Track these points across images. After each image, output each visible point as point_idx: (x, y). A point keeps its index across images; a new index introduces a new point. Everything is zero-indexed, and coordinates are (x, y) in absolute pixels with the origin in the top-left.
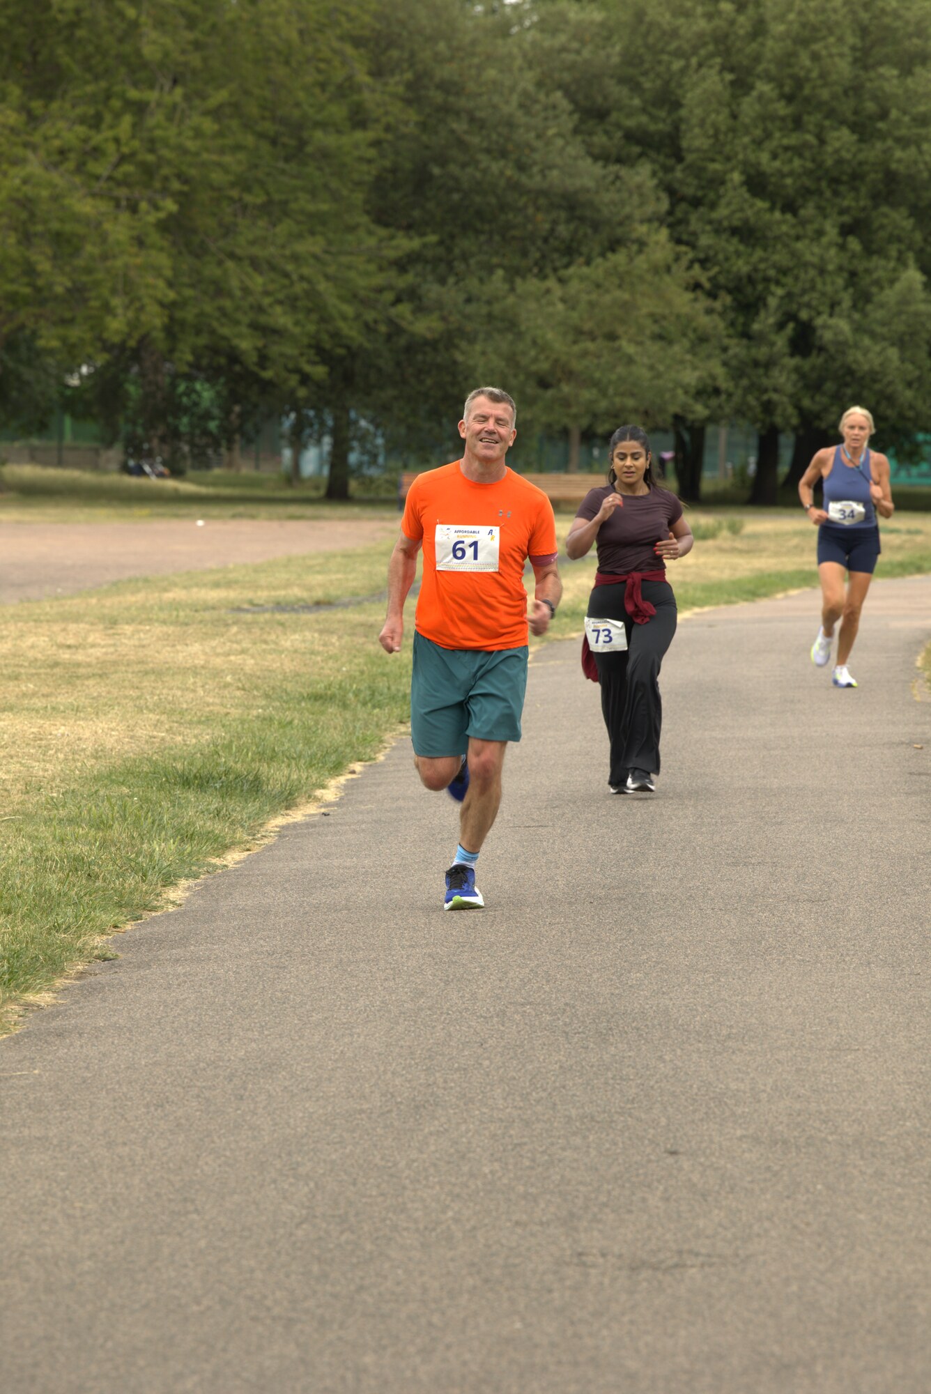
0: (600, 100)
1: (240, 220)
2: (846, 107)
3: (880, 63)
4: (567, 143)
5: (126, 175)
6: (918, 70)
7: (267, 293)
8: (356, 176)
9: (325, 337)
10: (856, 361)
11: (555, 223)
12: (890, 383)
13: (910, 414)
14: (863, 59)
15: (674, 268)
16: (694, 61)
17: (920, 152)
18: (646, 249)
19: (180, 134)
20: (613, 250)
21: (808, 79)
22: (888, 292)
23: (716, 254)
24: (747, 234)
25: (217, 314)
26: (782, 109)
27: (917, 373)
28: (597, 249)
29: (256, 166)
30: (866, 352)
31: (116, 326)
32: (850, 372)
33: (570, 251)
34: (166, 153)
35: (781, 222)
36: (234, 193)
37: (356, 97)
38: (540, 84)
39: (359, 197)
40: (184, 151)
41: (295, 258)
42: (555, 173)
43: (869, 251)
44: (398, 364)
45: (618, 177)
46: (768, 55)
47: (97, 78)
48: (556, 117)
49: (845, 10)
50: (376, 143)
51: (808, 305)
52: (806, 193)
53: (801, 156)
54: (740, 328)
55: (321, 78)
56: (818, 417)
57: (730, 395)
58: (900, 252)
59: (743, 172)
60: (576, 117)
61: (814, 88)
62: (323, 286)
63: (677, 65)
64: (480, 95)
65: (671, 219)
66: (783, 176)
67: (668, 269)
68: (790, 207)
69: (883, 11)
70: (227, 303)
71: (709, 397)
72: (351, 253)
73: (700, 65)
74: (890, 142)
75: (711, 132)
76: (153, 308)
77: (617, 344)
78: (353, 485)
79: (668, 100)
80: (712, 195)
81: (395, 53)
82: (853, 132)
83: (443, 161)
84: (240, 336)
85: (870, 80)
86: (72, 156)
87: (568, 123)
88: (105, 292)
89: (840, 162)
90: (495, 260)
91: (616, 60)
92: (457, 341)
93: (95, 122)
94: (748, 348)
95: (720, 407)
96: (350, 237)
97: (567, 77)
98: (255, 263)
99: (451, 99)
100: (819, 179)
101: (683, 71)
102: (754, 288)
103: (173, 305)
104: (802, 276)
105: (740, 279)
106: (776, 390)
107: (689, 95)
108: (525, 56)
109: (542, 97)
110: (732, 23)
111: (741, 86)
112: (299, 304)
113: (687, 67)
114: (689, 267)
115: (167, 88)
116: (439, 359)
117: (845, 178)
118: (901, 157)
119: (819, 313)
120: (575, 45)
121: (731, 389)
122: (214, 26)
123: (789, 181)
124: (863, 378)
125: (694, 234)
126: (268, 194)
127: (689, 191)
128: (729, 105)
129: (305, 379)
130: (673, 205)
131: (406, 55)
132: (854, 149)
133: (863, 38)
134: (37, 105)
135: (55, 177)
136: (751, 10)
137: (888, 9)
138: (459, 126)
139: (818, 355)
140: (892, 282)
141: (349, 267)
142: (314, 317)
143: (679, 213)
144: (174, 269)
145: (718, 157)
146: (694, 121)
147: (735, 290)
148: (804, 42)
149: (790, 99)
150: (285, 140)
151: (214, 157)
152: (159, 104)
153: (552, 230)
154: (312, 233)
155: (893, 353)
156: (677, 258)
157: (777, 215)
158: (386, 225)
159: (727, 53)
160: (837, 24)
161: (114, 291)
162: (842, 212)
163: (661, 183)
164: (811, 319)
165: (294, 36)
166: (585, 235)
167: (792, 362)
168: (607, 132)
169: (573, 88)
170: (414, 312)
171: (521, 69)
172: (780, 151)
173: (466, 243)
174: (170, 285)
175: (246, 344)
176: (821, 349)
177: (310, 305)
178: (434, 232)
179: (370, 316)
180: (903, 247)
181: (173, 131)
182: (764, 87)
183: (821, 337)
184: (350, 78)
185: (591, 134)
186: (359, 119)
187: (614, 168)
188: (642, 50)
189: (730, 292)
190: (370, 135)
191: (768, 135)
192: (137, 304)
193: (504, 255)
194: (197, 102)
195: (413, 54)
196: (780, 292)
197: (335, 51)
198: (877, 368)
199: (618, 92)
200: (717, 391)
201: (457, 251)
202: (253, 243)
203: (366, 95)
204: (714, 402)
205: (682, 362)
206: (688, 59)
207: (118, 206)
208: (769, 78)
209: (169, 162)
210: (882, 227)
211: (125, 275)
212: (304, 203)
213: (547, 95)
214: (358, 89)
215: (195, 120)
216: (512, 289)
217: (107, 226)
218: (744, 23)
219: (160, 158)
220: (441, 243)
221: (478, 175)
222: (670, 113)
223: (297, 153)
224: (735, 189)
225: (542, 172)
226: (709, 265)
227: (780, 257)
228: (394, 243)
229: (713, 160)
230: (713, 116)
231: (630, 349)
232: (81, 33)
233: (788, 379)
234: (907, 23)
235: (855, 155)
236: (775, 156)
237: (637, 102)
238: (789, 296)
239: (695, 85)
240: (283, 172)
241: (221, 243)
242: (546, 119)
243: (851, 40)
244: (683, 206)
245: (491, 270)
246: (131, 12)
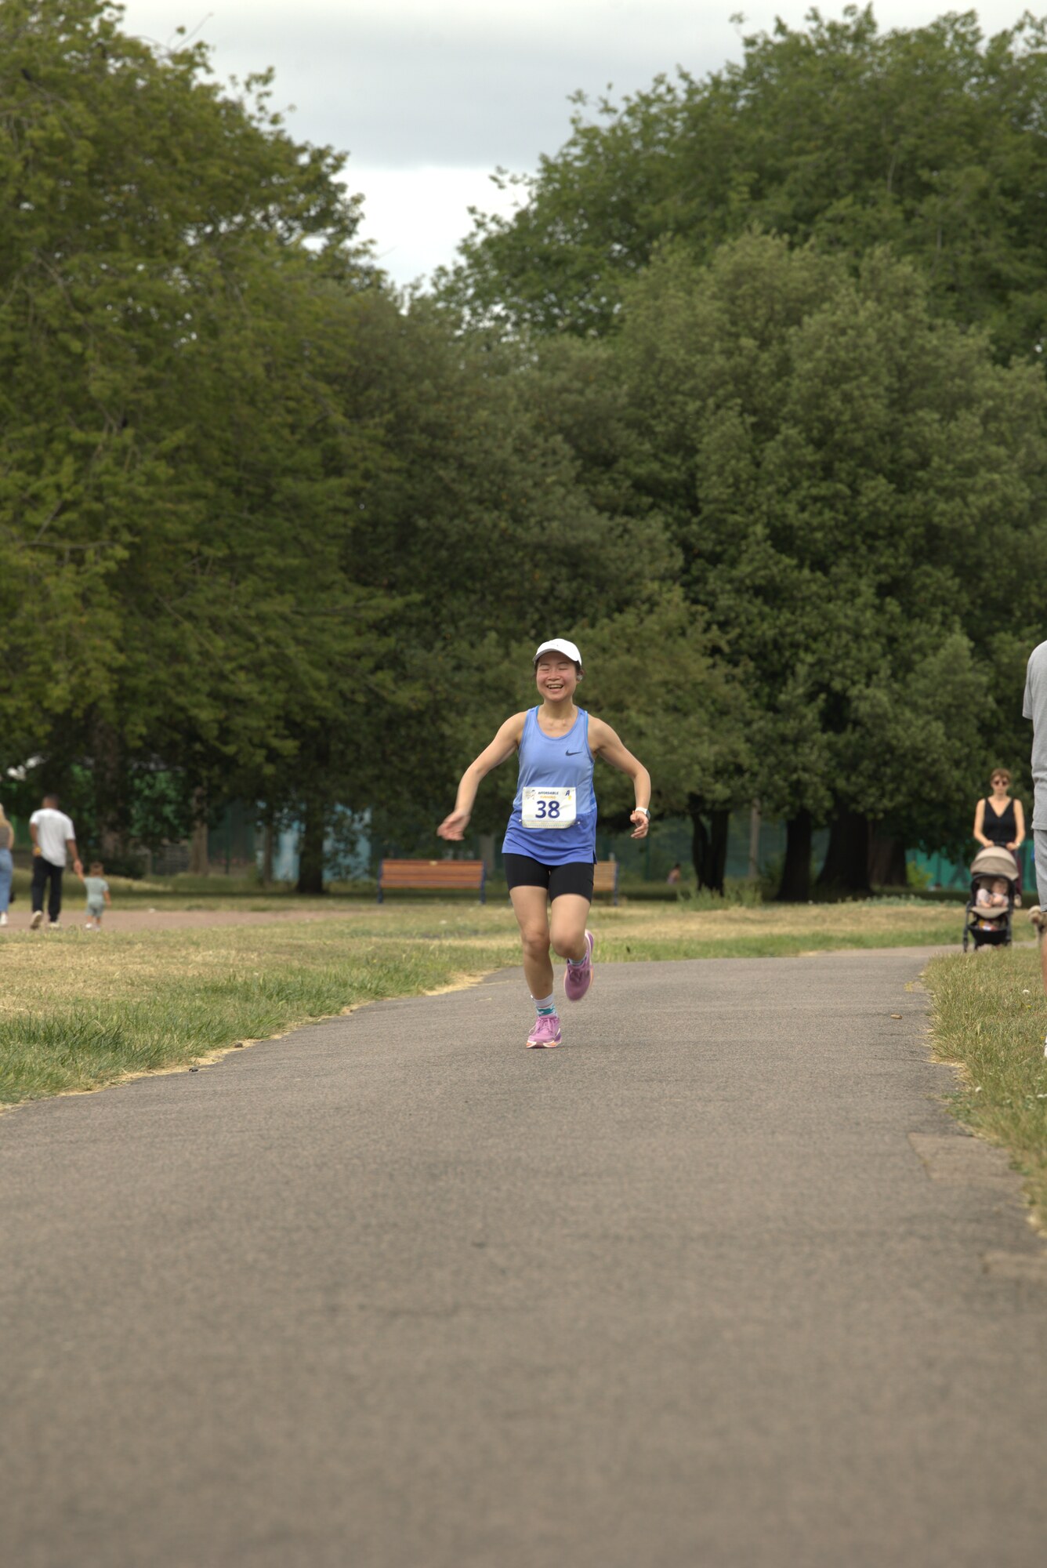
0: (605, 445)
1: (198, 577)
2: (882, 454)
3: (920, 407)
4: (569, 492)
5: (70, 525)
6: (962, 413)
7: (228, 658)
8: (330, 528)
9: (296, 709)
10: (896, 737)
11: (555, 580)
12: (934, 762)
13: (959, 796)
14: (900, 402)
15: (689, 631)
16: (711, 402)
17: (966, 504)
18: (656, 609)
19: (130, 480)
20: (621, 611)
21: (839, 423)
22: (931, 659)
23: (737, 617)
24: (771, 593)
25: (173, 681)
26: (809, 454)
27: (966, 750)
28: (603, 610)
29: (217, 517)
30: (909, 725)
31: (58, 693)
32: (891, 749)
33: (573, 612)
34: (114, 501)
35: (810, 582)
36: (193, 546)
37: (329, 441)
38: (538, 428)
39: (333, 550)
40: (137, 499)
41: (261, 619)
42: (555, 524)
43: (910, 614)
44: (378, 739)
45: (626, 530)
46: (795, 396)
47: (37, 419)
48: (557, 463)
49: (879, 347)
50: (354, 492)
51: (842, 674)
52: (841, 548)
53: (832, 507)
54: (765, 700)
55: (290, 419)
56: (854, 799)
57: (754, 775)
58: (945, 615)
59: (767, 525)
60: (579, 463)
61: (845, 433)
62: (292, 650)
63: (692, 406)
64: (471, 439)
65: (685, 578)
66: (813, 530)
67: (683, 634)
68: (820, 565)
69: (922, 348)
70: (185, 669)
71: (731, 777)
72: (325, 614)
73: (718, 407)
74: (931, 493)
75: (731, 480)
76: (100, 673)
77: (625, 713)
78: (327, 876)
79: (683, 445)
80: (732, 551)
81: (374, 393)
82: (890, 482)
83: (429, 513)
84: (200, 705)
85: (909, 425)
86: (9, 504)
87: (569, 470)
88: (47, 656)
89: (876, 514)
90: (487, 623)
91: (623, 400)
92: (444, 713)
93: (35, 467)
94: (775, 722)
95: (743, 787)
96: (323, 596)
97: (568, 420)
98: (215, 624)
99: (438, 443)
100: (853, 534)
101: (699, 413)
102: (781, 654)
103: (122, 670)
104: (835, 640)
105: (765, 644)
106: (805, 769)
107: (706, 440)
108: (520, 396)
109: (540, 440)
110: (754, 360)
111: (764, 429)
112: (267, 670)
113: (703, 408)
114: (707, 630)
115: (115, 430)
116: (424, 734)
117: (881, 532)
118: (945, 510)
119: (854, 683)
120: (577, 385)
121: (756, 768)
122: (169, 361)
123: (819, 535)
124: (904, 756)
125: (713, 594)
126: (230, 547)
127: (706, 546)
128: (751, 451)
129: (273, 756)
130: (688, 562)
131: (387, 395)
132: (891, 501)
133: (900, 379)
136: (775, 347)
137: (928, 346)
138: (447, 473)
139: (854, 730)
140: (936, 648)
141: (322, 630)
142: (283, 684)
143: (695, 571)
144: (124, 630)
145: (738, 508)
146: (712, 468)
147: (759, 656)
148: (835, 382)
149: (819, 444)
150: (251, 488)
151: (169, 506)
152: (106, 448)
153: (552, 589)
154: (281, 591)
155: (938, 728)
156: (693, 618)
157: (806, 573)
158: (365, 584)
159: (748, 393)
160: (871, 362)
161: (56, 655)
162: (879, 570)
163: (675, 535)
164: (845, 690)
165: (260, 371)
166: (590, 594)
167: (824, 738)
168: (613, 481)
169: (575, 431)
170: (395, 681)
171: (516, 411)
172: (808, 501)
173: (456, 604)
174: (120, 647)
175: (206, 714)
176: (857, 723)
177: (278, 672)
178: (419, 591)
179: (346, 685)
180: (948, 610)
181: (122, 476)
182: (790, 431)
183: (856, 710)
184: (324, 419)
185: (595, 483)
186: (333, 466)
187: (620, 520)
188: (653, 390)
189: (752, 658)
190: (346, 481)
191: (795, 484)
192: (82, 669)
193: (498, 617)
194: (150, 445)
195: (394, 394)
196: (810, 658)
197: (304, 388)
198: (921, 745)
199: (626, 437)
200: (739, 770)
201: (444, 612)
202: (212, 602)
203: (342, 438)
204: (737, 782)
205: (698, 735)
206: (704, 400)
207: (60, 557)
208: (794, 420)
209: (118, 511)
210: (924, 587)
211: (69, 636)
212: (270, 556)
213: (546, 440)
214: (333, 431)
215: (149, 464)
216: (507, 654)
217: (50, 581)
218: (767, 361)
219: (108, 507)
220: (426, 603)
221: (469, 527)
222: (684, 460)
223: (264, 502)
224: (758, 543)
225: (540, 523)
226: (729, 629)
227: (810, 620)
228: (373, 602)
229: (734, 512)
230: (733, 462)
231: (641, 721)
232: (19, 370)
233: (820, 756)
234: (949, 362)
235: (892, 508)
236: (803, 508)
237: (647, 447)
238: (820, 662)
239: (712, 428)
240: (248, 523)
241: (177, 602)
242: (544, 465)
243: (886, 380)
244: (700, 562)
245: (483, 634)
246: (76, 346)
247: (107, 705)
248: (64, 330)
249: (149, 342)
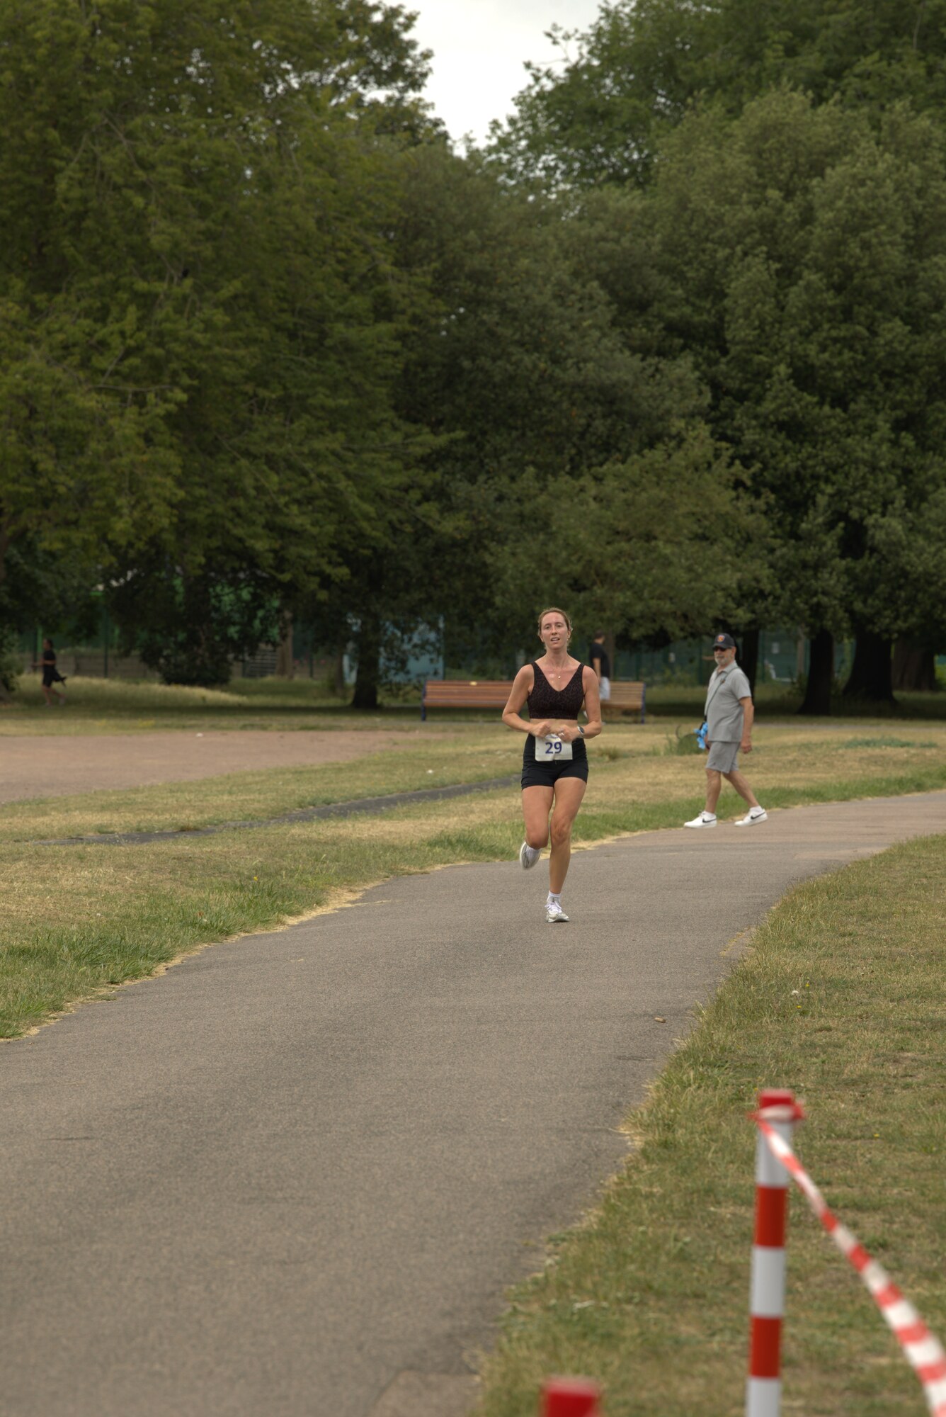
0: (640, 290)
1: (256, 417)
2: (899, 298)
3: (936, 253)
4: (604, 335)
5: (134, 369)
7: (283, 492)
8: (379, 370)
9: (347, 537)
10: (908, 563)
11: (591, 417)
14: (916, 248)
15: (714, 465)
16: (739, 249)
18: (685, 445)
19: (189, 327)
20: (651, 446)
21: (858, 269)
23: (761, 451)
24: (794, 429)
25: (231, 514)
26: (830, 299)
28: (636, 446)
29: (272, 360)
30: (921, 551)
31: (121, 526)
32: (905, 574)
33: (607, 447)
34: (177, 348)
35: (830, 418)
36: (249, 388)
37: (378, 288)
38: (576, 274)
39: (382, 392)
40: (196, 345)
41: (315, 456)
42: (590, 365)
43: (924, 446)
44: (426, 567)
45: (657, 370)
46: (816, 243)
47: (104, 270)
48: (593, 308)
49: (896, 197)
50: (402, 337)
51: (859, 504)
52: (861, 385)
53: (851, 348)
54: (788, 528)
55: (340, 268)
56: (870, 620)
57: (777, 598)
59: (790, 365)
60: (614, 307)
61: (864, 278)
62: (343, 484)
63: (722, 253)
64: (513, 285)
65: (713, 414)
67: (709, 468)
68: (840, 401)
69: (937, 198)
70: (241, 503)
71: (755, 601)
72: (375, 451)
73: (745, 254)
75: (757, 323)
76: (161, 508)
77: (653, 544)
78: (381, 692)
79: (712, 290)
80: (758, 388)
81: (423, 243)
82: (906, 324)
83: (473, 354)
84: (256, 536)
85: (924, 270)
86: (76, 350)
87: (605, 314)
88: (111, 491)
89: (892, 354)
90: (527, 457)
91: (656, 249)
92: (486, 542)
93: (102, 316)
94: (797, 549)
95: (767, 610)
96: (373, 434)
97: (604, 266)
98: (271, 461)
99: (482, 289)
100: (871, 372)
101: (728, 260)
102: (802, 485)
103: (181, 505)
104: (853, 472)
105: (788, 476)
106: (825, 593)
107: (733, 285)
108: (560, 245)
109: (577, 287)
110: (780, 210)
111: (787, 275)
112: (318, 503)
113: (732, 255)
114: (730, 465)
115: (176, 279)
116: (468, 561)
117: (897, 371)
119: (871, 512)
120: (613, 234)
121: (779, 592)
122: (226, 215)
123: (839, 374)
124: (917, 580)
125: (739, 429)
126: (285, 388)
127: (733, 384)
128: (776, 296)
129: (326, 582)
130: (716, 397)
131: (435, 244)
132: (907, 341)
133: (916, 227)
134: (40, 299)
135: (58, 372)
136: (799, 198)
138: (491, 317)
139: (871, 556)
141: (372, 465)
142: (334, 517)
143: (723, 408)
144: (183, 467)
145: (763, 349)
146: (739, 311)
147: (782, 488)
148: (855, 231)
149: (839, 289)
150: (306, 333)
152: (167, 297)
153: (589, 425)
154: (333, 430)
156: (717, 456)
157: (827, 409)
158: (415, 421)
159: (774, 241)
160: (888, 211)
161: (119, 491)
162: (894, 407)
163: (704, 374)
164: (862, 519)
165: (311, 224)
166: (624, 429)
167: (842, 564)
168: (647, 324)
169: (612, 278)
170: (441, 512)
171: (556, 259)
172: (829, 342)
173: (499, 439)
174: (180, 483)
175: (262, 544)
176: (873, 550)
177: (330, 504)
178: (463, 429)
179: (394, 515)
181: (181, 325)
182: (811, 277)
183: (873, 537)
184: (374, 268)
185: (630, 326)
186: (383, 310)
187: (653, 360)
188: (685, 238)
189: (773, 489)
190: (395, 326)
191: (816, 327)
192: (145, 504)
193: (538, 452)
194: (208, 294)
195: (442, 244)
196: (830, 490)
197: (356, 241)
198: (933, 571)
199: (659, 282)
200: (762, 594)
201: (488, 447)
202: (269, 439)
203: (391, 286)
204: (760, 606)
205: (722, 563)
206: (733, 248)
207: (124, 401)
208: (816, 266)
209: (178, 356)
210: (937, 422)
211: (132, 473)
212: (322, 397)
213: (584, 286)
214: (380, 279)
215: (207, 312)
216: (544, 488)
217: (113, 422)
218: (792, 211)
219: (168, 352)
220: (471, 439)
221: (510, 368)
222: (714, 304)
223: (318, 346)
224: (781, 382)
225: (577, 364)
226: (752, 462)
227: (830, 453)
228: (419, 439)
229: (759, 353)
231: (667, 550)
232: (89, 223)
233: (838, 581)
235: (908, 348)
236: (823, 348)
237: (679, 291)
238: (839, 494)
239: (739, 273)
240: (303, 366)
241: (235, 441)
242: (581, 309)
243: (903, 228)
244: (728, 399)
245: (521, 466)
246: (139, 201)
247: (169, 537)
248: (127, 186)
249: (208, 198)
